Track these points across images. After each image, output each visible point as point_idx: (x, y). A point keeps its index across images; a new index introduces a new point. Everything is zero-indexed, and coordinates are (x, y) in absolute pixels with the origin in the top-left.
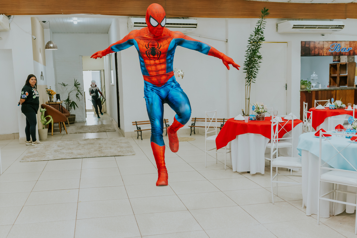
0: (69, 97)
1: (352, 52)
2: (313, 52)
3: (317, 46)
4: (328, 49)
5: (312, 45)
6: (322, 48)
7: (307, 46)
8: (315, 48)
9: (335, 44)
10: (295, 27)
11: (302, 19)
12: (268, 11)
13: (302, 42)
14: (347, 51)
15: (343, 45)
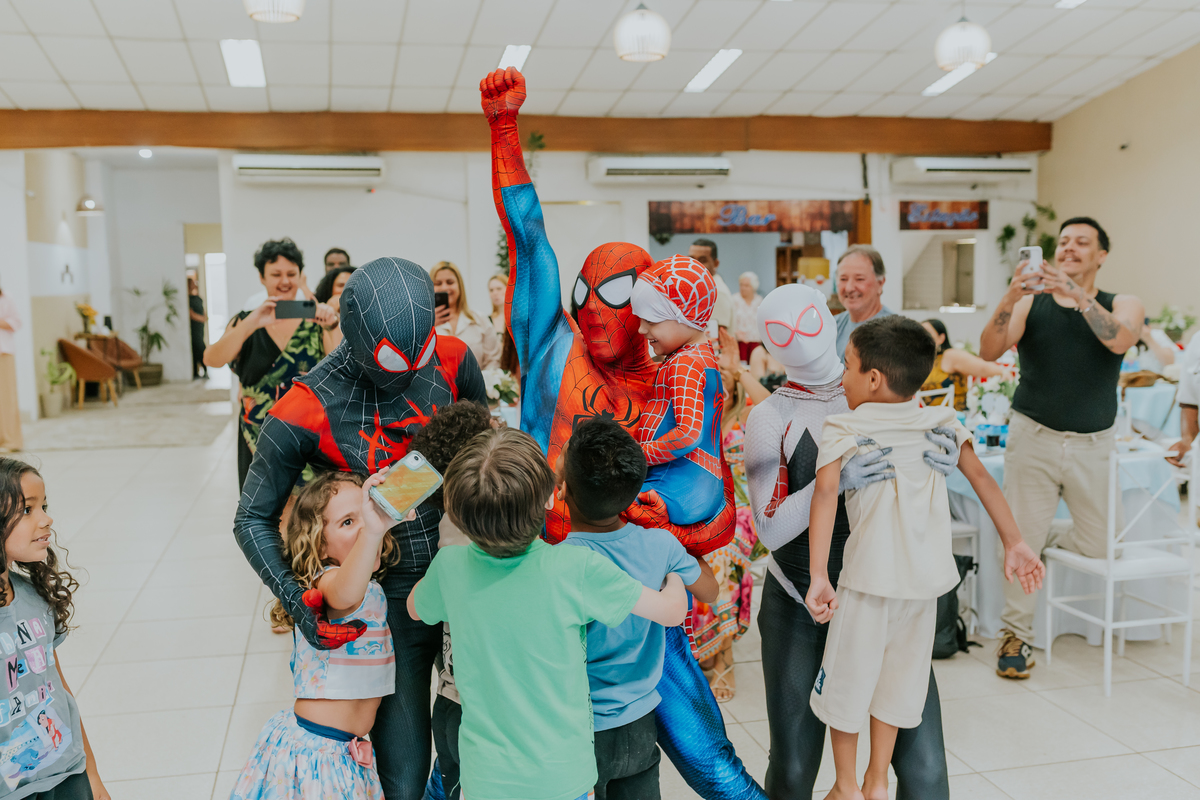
0: (148, 321)
1: (775, 226)
2: (678, 225)
3: (688, 210)
4: (716, 218)
5: (675, 210)
6: (701, 217)
7: (663, 211)
8: (683, 215)
9: (732, 206)
10: (611, 172)
11: (641, 154)
12: (543, 141)
13: (650, 203)
14: (762, 223)
15: (752, 210)
